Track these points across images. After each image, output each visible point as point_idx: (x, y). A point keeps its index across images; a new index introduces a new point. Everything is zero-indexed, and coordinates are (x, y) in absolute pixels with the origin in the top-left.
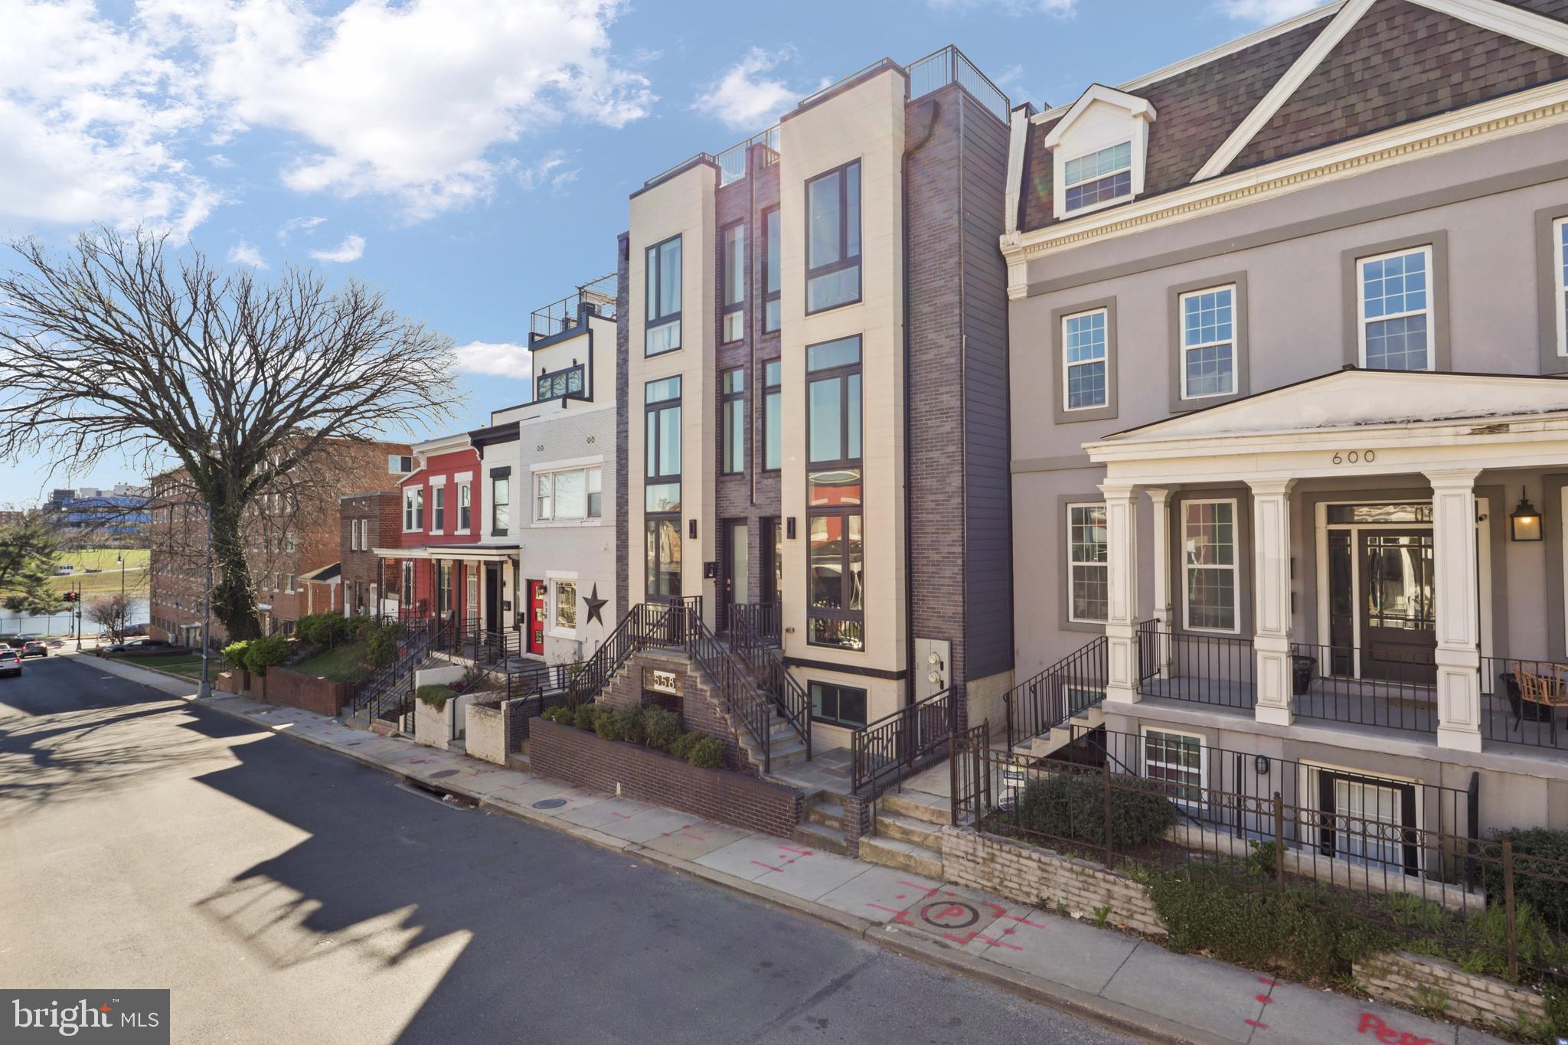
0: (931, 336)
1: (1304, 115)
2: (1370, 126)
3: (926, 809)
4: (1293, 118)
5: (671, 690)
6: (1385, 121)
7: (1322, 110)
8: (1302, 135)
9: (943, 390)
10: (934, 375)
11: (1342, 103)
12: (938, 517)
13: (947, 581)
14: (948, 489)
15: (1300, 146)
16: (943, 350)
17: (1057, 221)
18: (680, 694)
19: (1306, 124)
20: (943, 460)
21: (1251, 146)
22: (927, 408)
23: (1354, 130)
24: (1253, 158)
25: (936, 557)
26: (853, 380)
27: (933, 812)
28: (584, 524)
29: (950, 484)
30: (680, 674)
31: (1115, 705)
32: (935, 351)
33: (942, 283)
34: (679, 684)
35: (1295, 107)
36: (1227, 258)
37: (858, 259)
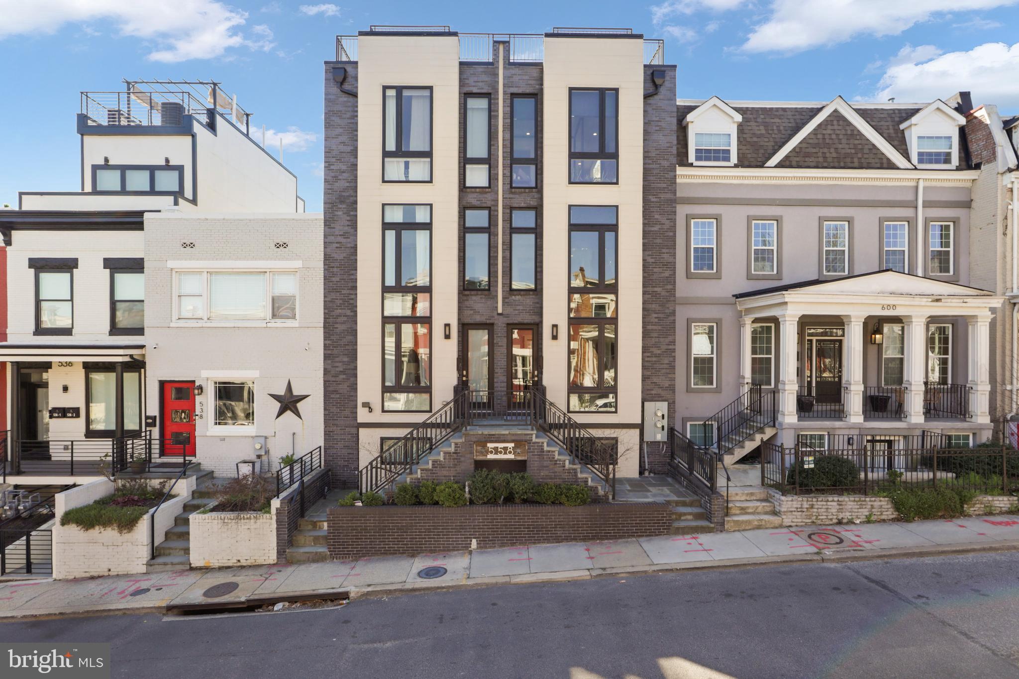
0: (656, 216)
1: (807, 150)
2: (832, 165)
3: (743, 494)
4: (803, 150)
5: (511, 456)
6: (836, 164)
7: (814, 150)
8: (807, 159)
9: (664, 251)
10: (658, 241)
11: (821, 150)
12: (660, 328)
13: (666, 366)
14: (667, 311)
15: (806, 164)
16: (665, 227)
17: (691, 165)
18: (519, 458)
19: (808, 155)
20: (664, 293)
21: (787, 157)
22: (653, 260)
23: (825, 164)
24: (788, 163)
25: (659, 352)
26: (609, 236)
28: (269, 325)
29: (668, 308)
30: (519, 443)
31: (789, 424)
32: (659, 227)
33: (665, 185)
34: (519, 451)
35: (804, 145)
36: (774, 208)
37: (615, 156)
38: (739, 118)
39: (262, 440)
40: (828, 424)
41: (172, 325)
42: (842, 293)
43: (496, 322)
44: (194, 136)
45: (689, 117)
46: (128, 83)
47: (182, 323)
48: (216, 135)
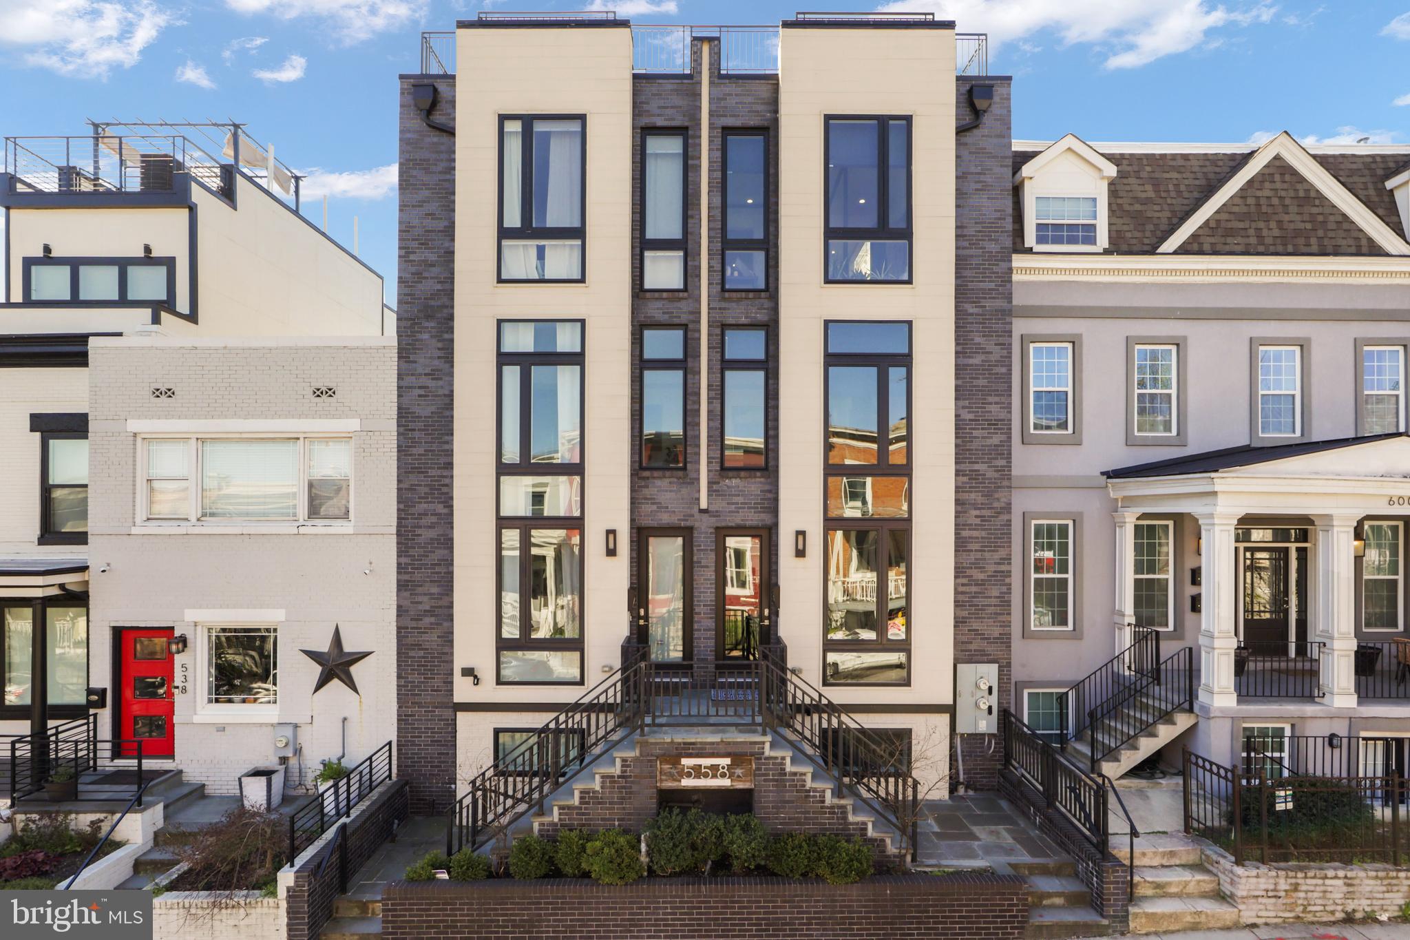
0: (977, 340)
1: (1230, 225)
2: (1272, 249)
3: (1154, 853)
4: (1223, 224)
5: (726, 782)
6: (1280, 249)
7: (1241, 225)
8: (1229, 240)
9: (990, 399)
10: (981, 382)
11: (1254, 225)
12: (984, 534)
13: (994, 602)
14: (996, 505)
15: (1227, 248)
16: (993, 358)
17: (1030, 251)
18: (740, 785)
19: (1230, 232)
20: (991, 474)
21: (1194, 236)
22: (971, 416)
23: (1261, 249)
24: (1195, 247)
25: (981, 576)
26: (896, 374)
27: (1164, 854)
28: (302, 530)
29: (998, 499)
30: (739, 757)
31: (1221, 710)
32: (983, 357)
33: (992, 285)
34: (739, 771)
35: (1224, 216)
36: (1172, 323)
37: (906, 234)
38: (1111, 170)
39: (289, 732)
40: (1292, 709)
41: (134, 531)
42: (1316, 475)
43: (697, 525)
44: (192, 209)
45: (1026, 170)
46: (96, 126)
47: (152, 528)
48: (235, 208)
